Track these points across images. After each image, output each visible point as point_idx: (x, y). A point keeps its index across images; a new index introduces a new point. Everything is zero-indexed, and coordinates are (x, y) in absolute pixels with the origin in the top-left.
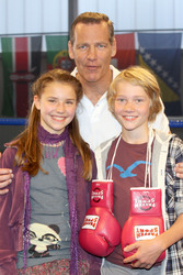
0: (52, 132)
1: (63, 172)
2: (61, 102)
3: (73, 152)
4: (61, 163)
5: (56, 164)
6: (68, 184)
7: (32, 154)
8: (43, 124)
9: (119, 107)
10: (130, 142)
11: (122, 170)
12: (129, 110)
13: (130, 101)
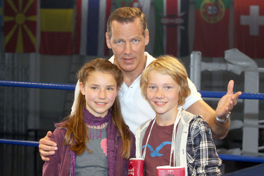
0: (96, 115)
1: (105, 152)
2: (103, 89)
3: (115, 134)
4: (103, 143)
5: (99, 145)
6: (108, 163)
7: (79, 135)
8: (88, 108)
9: (151, 93)
10: (161, 124)
11: (152, 150)
12: (159, 97)
13: (160, 88)
